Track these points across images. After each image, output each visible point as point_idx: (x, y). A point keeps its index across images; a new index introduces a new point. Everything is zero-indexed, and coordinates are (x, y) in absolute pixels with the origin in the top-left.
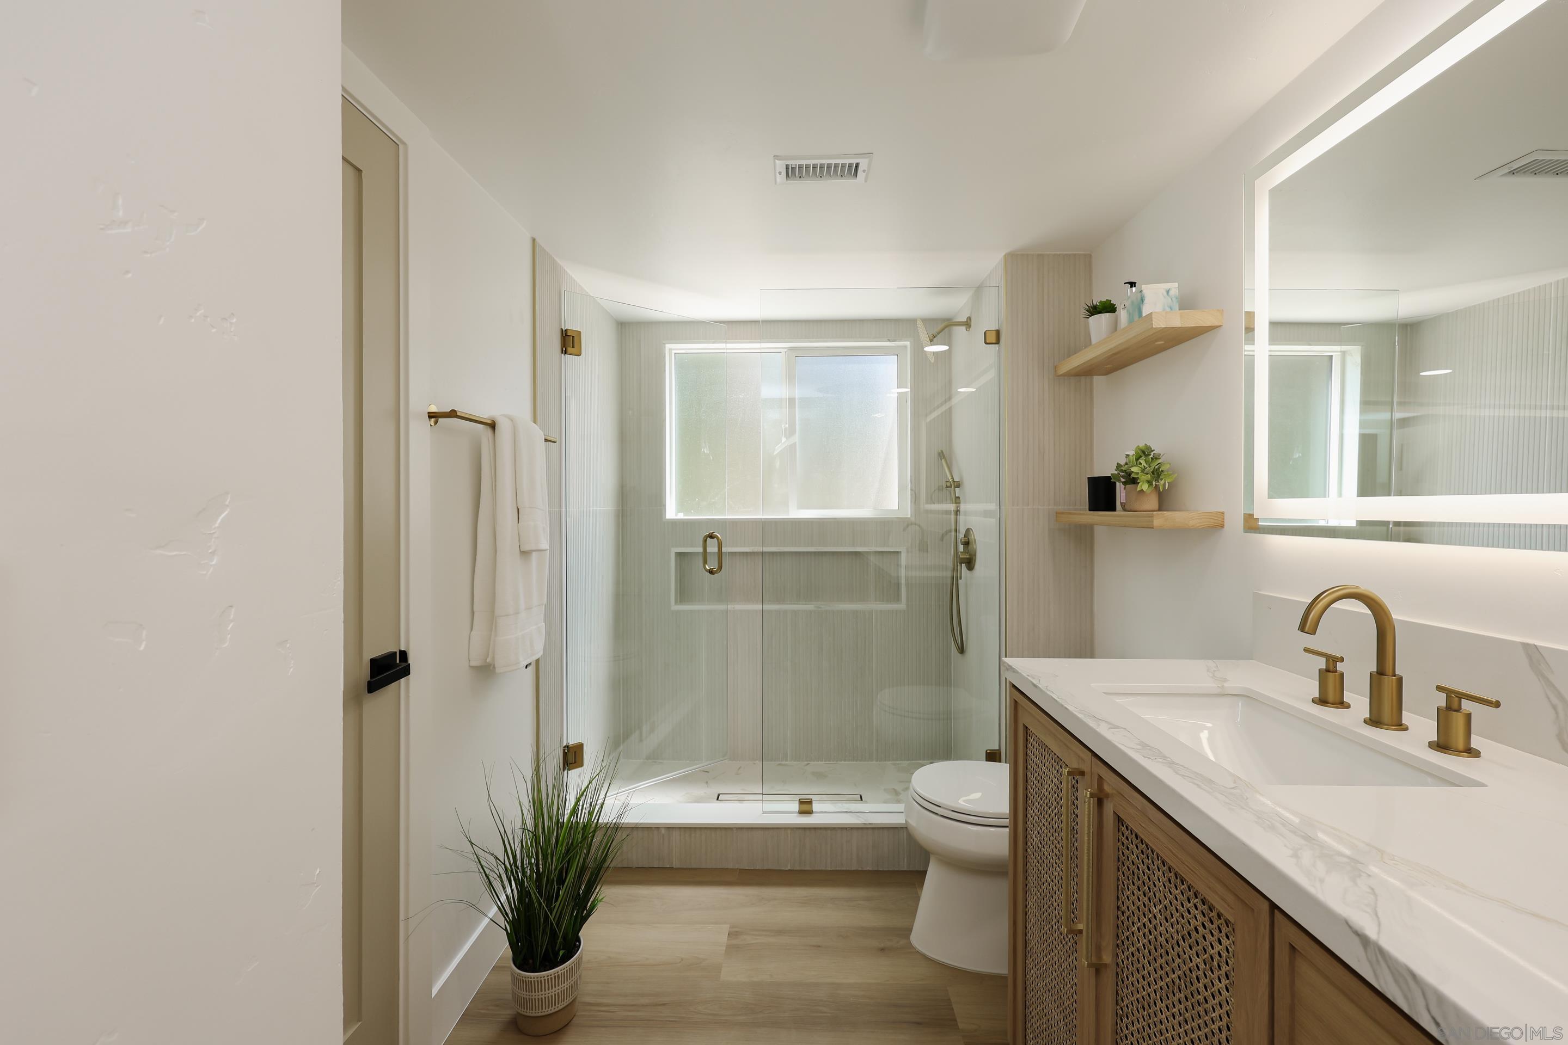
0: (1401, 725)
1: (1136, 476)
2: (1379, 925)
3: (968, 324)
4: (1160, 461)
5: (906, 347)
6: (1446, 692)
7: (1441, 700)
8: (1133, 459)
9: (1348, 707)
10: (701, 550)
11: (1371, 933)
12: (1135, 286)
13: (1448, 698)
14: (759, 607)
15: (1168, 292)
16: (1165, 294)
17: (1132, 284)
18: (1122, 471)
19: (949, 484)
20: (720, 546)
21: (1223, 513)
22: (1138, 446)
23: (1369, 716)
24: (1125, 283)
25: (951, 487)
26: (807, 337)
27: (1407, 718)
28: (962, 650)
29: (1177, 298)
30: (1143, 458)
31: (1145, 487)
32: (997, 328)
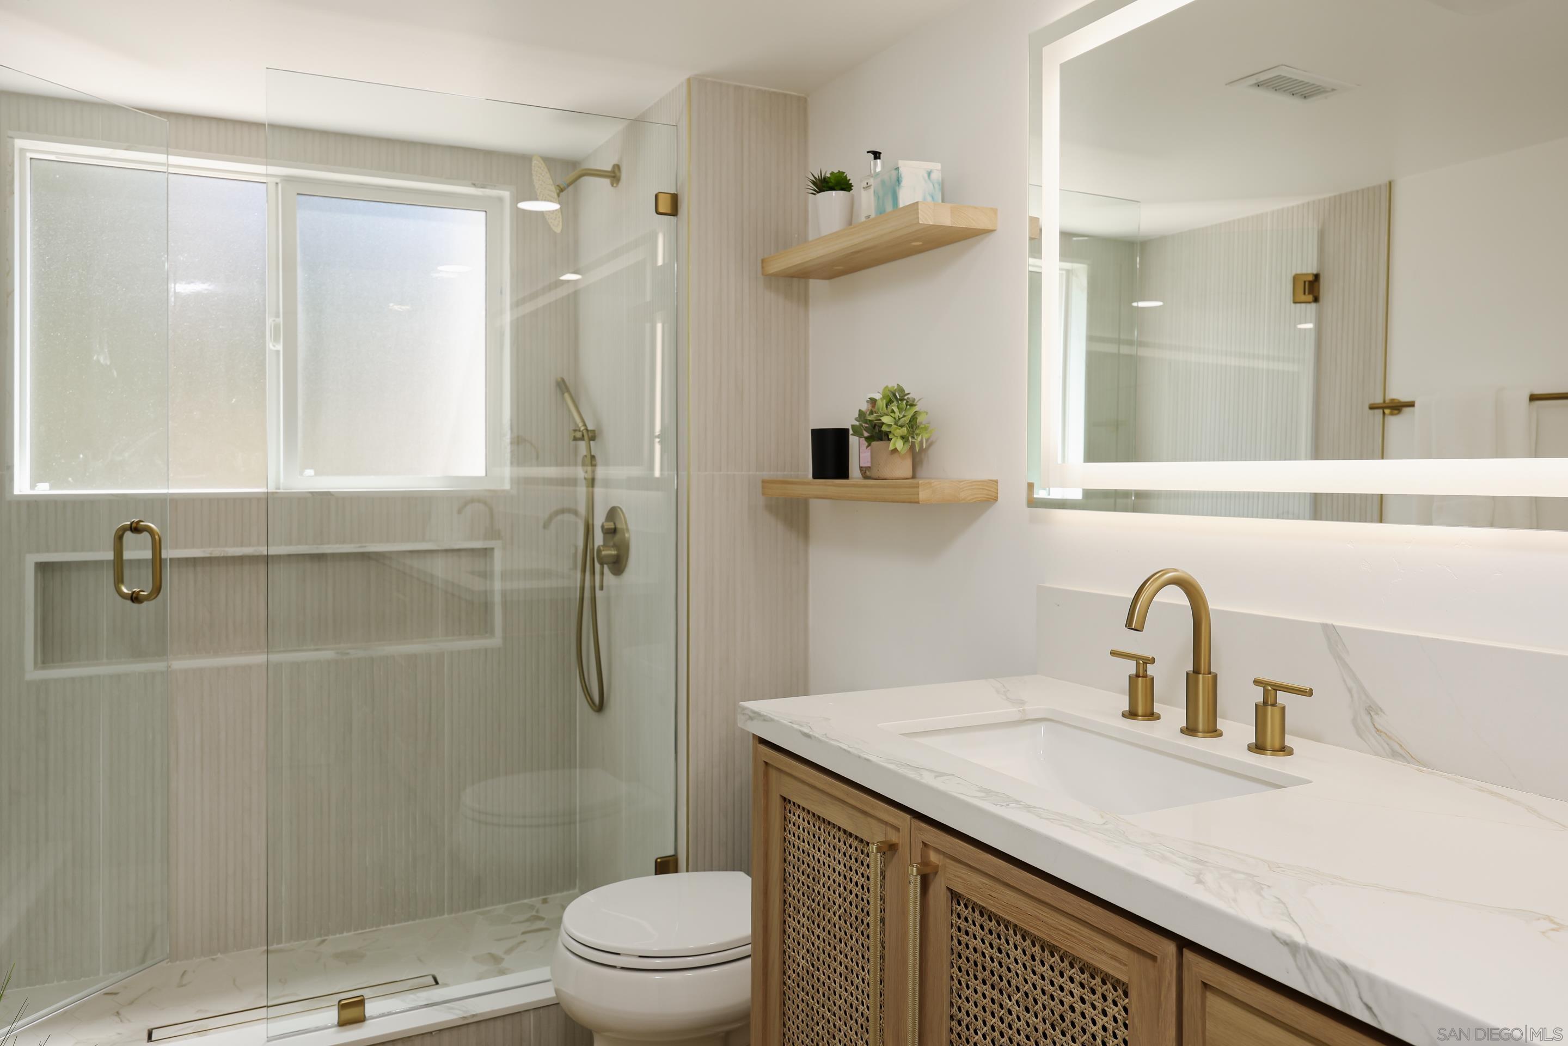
0: (1216, 731)
1: (888, 430)
2: (1301, 930)
3: (614, 176)
4: (916, 409)
5: (500, 199)
6: (1263, 685)
7: (1258, 695)
8: (883, 404)
9: (1158, 718)
10: (110, 556)
11: (1298, 938)
12: (880, 158)
13: (1266, 692)
14: (260, 658)
15: (929, 174)
16: (926, 175)
17: (877, 155)
18: (866, 421)
19: (579, 435)
20: (157, 546)
21: (996, 482)
22: (887, 387)
23: (1185, 725)
24: (868, 152)
25: (582, 439)
26: (324, 162)
27: (1221, 724)
28: (600, 707)
29: (939, 185)
30: (895, 403)
31: (898, 444)
32: (673, 191)
